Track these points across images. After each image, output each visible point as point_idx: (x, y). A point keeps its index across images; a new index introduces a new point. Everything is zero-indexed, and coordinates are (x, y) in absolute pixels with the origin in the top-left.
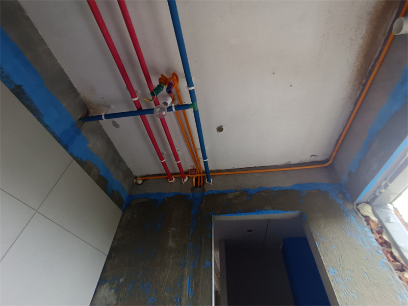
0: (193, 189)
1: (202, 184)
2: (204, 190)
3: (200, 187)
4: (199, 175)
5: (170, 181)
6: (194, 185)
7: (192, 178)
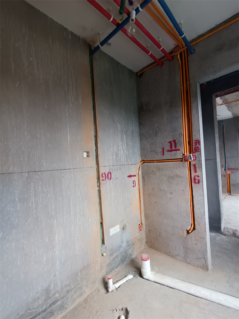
1: (186, 57)
4: (182, 50)
6: (180, 61)
7: (177, 55)
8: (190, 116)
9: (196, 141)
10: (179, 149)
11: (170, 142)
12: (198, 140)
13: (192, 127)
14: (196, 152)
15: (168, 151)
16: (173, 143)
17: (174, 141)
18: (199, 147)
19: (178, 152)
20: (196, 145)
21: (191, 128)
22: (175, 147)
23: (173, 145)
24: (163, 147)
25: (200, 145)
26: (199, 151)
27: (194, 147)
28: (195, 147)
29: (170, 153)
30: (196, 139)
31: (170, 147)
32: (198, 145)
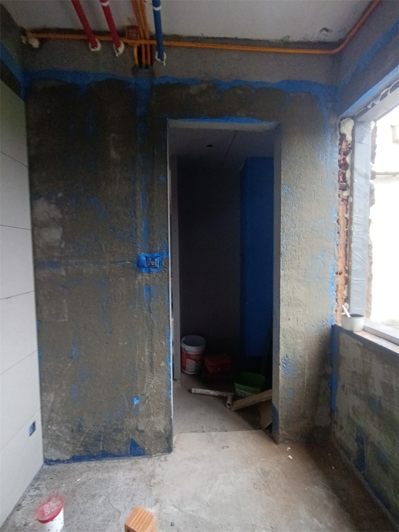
0: (135, 70)
1: (149, 62)
2: (152, 74)
3: (147, 67)
4: (143, 42)
5: (93, 47)
6: (137, 61)
7: (132, 47)
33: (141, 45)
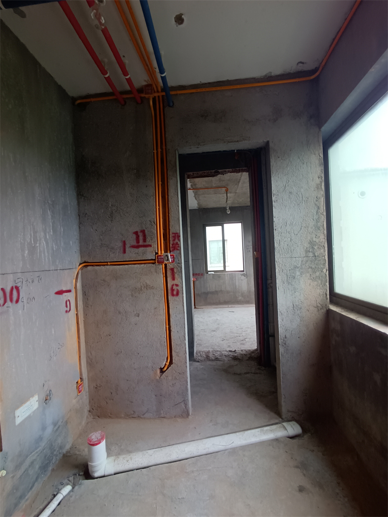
1: (162, 109)
4: (156, 95)
6: (152, 109)
7: (148, 99)
8: (167, 197)
9: (174, 235)
10: (150, 244)
11: (136, 233)
12: (177, 233)
13: (169, 213)
14: (174, 249)
15: (133, 247)
16: (141, 235)
17: (143, 232)
18: (179, 243)
19: (149, 249)
20: (174, 240)
21: (167, 214)
22: (145, 240)
23: (141, 238)
24: (124, 240)
25: (179, 240)
26: (178, 250)
27: (171, 242)
28: (174, 243)
29: (136, 250)
30: (175, 232)
31: (135, 241)
32: (177, 240)
33: (155, 97)
